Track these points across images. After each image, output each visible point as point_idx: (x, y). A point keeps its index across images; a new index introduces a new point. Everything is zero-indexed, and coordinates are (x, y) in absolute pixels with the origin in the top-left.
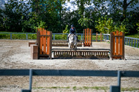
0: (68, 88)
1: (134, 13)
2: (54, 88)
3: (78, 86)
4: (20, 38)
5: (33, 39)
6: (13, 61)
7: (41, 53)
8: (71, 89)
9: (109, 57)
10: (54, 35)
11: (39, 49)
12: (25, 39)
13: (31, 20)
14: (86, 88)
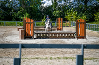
0: (46, 58)
1: (92, 7)
2: (37, 58)
3: (53, 57)
4: (11, 25)
5: (21, 25)
6: (6, 40)
7: (27, 35)
8: (49, 59)
9: (75, 37)
10: (36, 23)
11: (25, 32)
12: (15, 26)
13: (19, 12)
14: (59, 58)
